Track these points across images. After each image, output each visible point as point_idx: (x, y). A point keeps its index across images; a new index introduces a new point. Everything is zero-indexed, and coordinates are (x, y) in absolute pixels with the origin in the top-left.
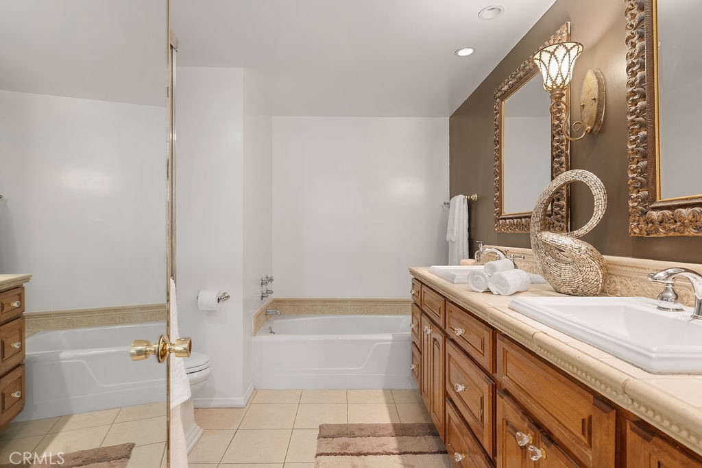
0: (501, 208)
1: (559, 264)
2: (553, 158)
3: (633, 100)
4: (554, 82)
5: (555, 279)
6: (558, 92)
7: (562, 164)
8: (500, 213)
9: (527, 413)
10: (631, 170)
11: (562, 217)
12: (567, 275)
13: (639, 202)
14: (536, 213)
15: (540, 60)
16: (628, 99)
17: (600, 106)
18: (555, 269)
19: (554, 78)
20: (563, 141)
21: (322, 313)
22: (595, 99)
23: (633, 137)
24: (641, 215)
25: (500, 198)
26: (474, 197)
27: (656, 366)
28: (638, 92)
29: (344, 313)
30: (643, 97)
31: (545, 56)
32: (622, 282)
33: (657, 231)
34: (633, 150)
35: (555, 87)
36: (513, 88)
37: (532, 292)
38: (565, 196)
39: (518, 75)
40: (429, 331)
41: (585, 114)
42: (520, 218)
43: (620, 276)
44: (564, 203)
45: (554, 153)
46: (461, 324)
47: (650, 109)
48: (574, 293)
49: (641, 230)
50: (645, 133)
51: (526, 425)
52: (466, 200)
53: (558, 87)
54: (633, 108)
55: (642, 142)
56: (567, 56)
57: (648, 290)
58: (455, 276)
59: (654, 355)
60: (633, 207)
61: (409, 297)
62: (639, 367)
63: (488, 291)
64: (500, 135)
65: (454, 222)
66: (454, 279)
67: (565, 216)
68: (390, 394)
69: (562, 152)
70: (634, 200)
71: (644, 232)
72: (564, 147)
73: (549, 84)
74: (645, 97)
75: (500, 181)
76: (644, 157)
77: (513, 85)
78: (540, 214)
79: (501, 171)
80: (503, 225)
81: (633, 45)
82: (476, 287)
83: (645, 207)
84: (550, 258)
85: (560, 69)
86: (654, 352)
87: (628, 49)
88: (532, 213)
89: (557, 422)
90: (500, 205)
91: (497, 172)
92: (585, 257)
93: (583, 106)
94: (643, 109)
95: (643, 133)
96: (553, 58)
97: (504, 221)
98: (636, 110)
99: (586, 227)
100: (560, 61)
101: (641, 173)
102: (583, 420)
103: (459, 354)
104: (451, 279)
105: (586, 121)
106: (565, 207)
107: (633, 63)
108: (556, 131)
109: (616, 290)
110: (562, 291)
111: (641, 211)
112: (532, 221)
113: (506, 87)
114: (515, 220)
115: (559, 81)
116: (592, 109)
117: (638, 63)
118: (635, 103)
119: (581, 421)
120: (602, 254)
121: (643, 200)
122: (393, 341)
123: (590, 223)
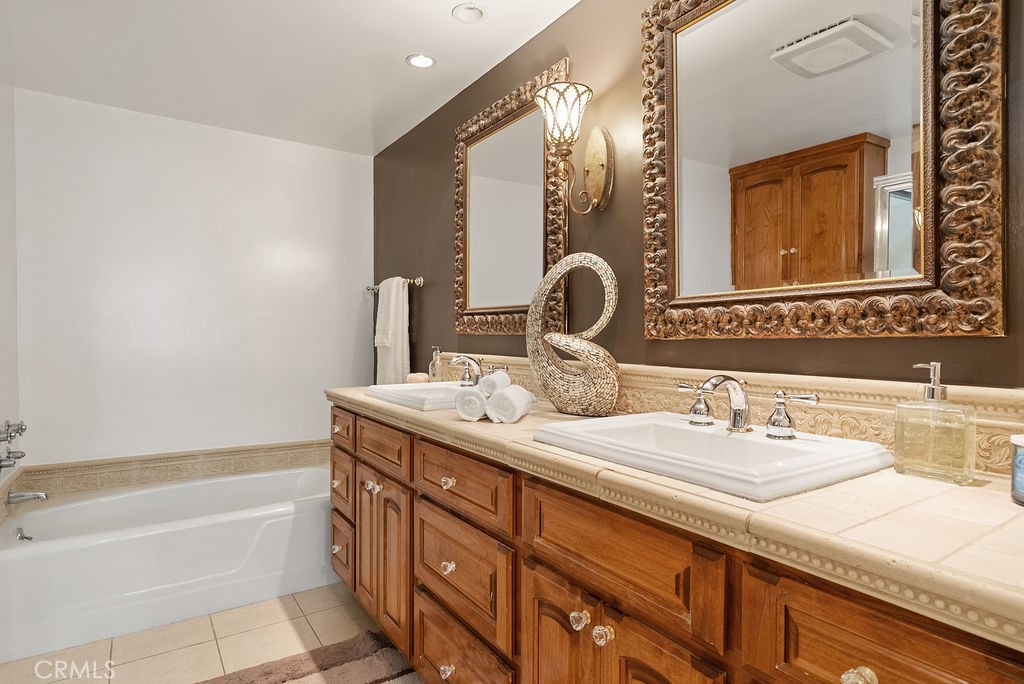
0: (465, 298)
1: (566, 377)
2: (546, 235)
3: (650, 174)
4: (562, 133)
5: (560, 397)
6: (565, 147)
7: (559, 243)
8: (464, 306)
9: (575, 584)
10: (648, 259)
11: (559, 313)
12: (577, 391)
13: (658, 298)
14: (536, 307)
15: (545, 99)
16: (645, 171)
17: (608, 175)
18: (561, 382)
19: (562, 128)
20: (560, 214)
21: (143, 482)
22: (603, 165)
23: (651, 220)
24: (660, 314)
25: (464, 284)
26: (419, 281)
27: (763, 492)
28: (658, 165)
29: (189, 477)
30: (663, 172)
31: (553, 96)
32: (634, 395)
33: (678, 332)
34: (650, 234)
35: (562, 140)
36: (484, 132)
37: (533, 415)
38: (563, 286)
39: (495, 114)
40: (378, 489)
41: (590, 183)
42: (496, 314)
43: (633, 388)
44: (561, 295)
45: (549, 229)
46: (448, 471)
47: (669, 189)
48: (585, 414)
49: (658, 332)
50: (664, 216)
51: (579, 599)
52: (406, 284)
53: (566, 141)
54: (651, 184)
55: (661, 226)
56: (577, 102)
57: (665, 404)
58: (424, 399)
59: (757, 480)
60: (651, 304)
61: (327, 436)
62: (743, 498)
63: (486, 419)
64: (464, 194)
65: (388, 317)
66: (423, 404)
67: (562, 312)
68: (293, 603)
69: (560, 228)
70: (651, 296)
71: (662, 333)
72: (561, 222)
73: (557, 135)
74: (664, 172)
75: (464, 260)
76: (664, 245)
77: (485, 127)
78: (540, 310)
79: (465, 246)
80: (471, 324)
81: (651, 108)
82: (468, 414)
83: (663, 304)
84: (553, 368)
85: (569, 117)
86: (756, 477)
87: (644, 111)
88: (529, 306)
89: (631, 586)
90: (465, 295)
91: (459, 246)
92: (602, 365)
93: (588, 171)
94: (663, 187)
95: (661, 216)
96: (562, 101)
97: (470, 317)
98: (654, 186)
99: (595, 327)
100: (570, 107)
101: (660, 263)
102: (678, 576)
103: (444, 517)
104: (419, 405)
105: (591, 192)
106: (563, 301)
107: (651, 129)
108: (550, 199)
109: (627, 406)
110: (569, 410)
111: (660, 308)
112: (529, 318)
113: (474, 128)
114: (490, 317)
115: (568, 134)
116: (598, 177)
117: (657, 129)
118: (653, 178)
119: (674, 577)
120: (618, 362)
121: (662, 296)
122: (295, 513)
123: (599, 323)
